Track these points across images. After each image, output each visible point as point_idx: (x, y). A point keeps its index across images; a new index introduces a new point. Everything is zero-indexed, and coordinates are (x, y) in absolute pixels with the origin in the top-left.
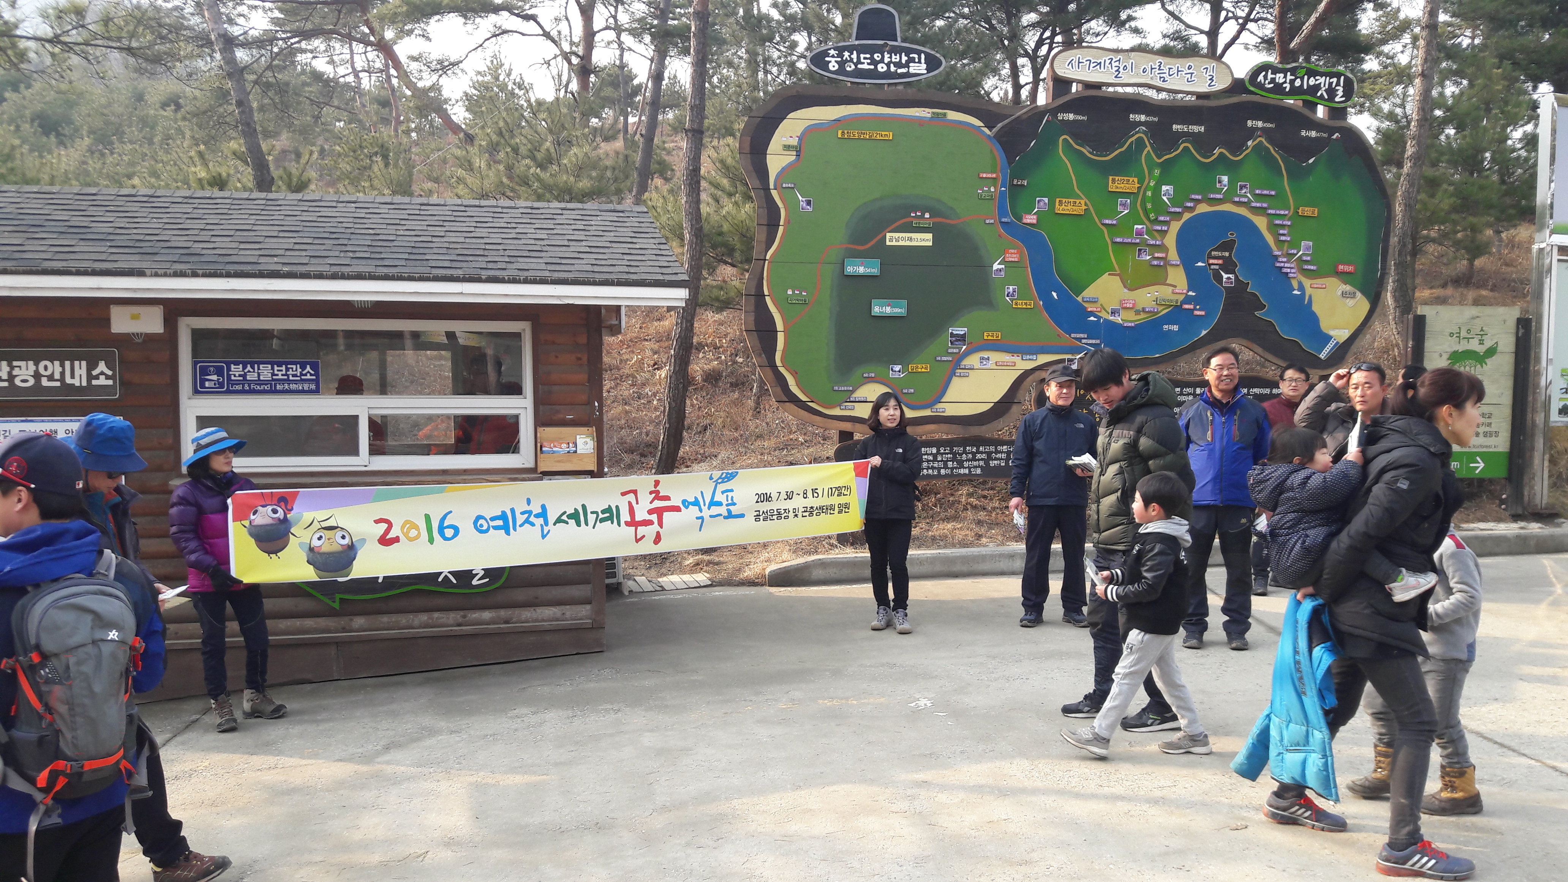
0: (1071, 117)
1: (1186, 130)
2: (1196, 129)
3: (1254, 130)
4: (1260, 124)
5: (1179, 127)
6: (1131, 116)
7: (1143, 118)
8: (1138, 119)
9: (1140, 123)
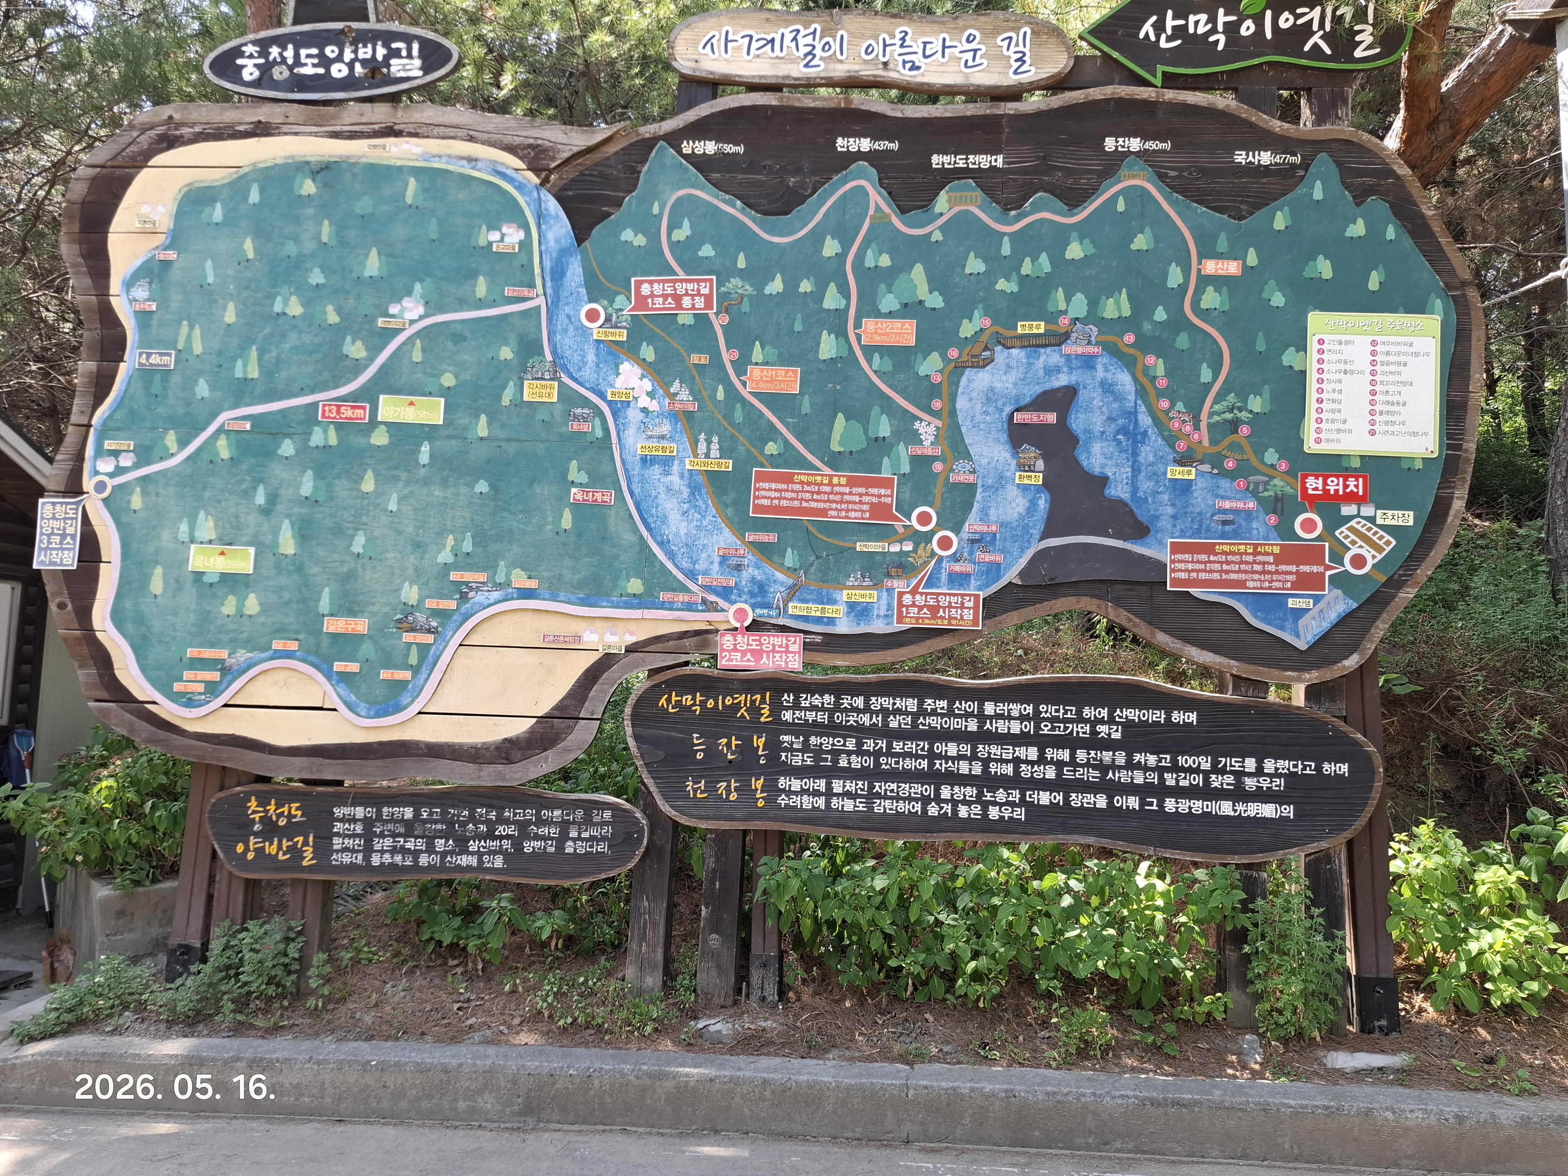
0: (710, 147)
1: (961, 164)
2: (983, 161)
3: (1120, 157)
4: (1135, 144)
5: (946, 159)
6: (840, 141)
7: (866, 144)
8: (853, 148)
9: (859, 155)
